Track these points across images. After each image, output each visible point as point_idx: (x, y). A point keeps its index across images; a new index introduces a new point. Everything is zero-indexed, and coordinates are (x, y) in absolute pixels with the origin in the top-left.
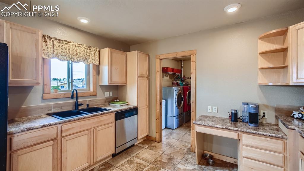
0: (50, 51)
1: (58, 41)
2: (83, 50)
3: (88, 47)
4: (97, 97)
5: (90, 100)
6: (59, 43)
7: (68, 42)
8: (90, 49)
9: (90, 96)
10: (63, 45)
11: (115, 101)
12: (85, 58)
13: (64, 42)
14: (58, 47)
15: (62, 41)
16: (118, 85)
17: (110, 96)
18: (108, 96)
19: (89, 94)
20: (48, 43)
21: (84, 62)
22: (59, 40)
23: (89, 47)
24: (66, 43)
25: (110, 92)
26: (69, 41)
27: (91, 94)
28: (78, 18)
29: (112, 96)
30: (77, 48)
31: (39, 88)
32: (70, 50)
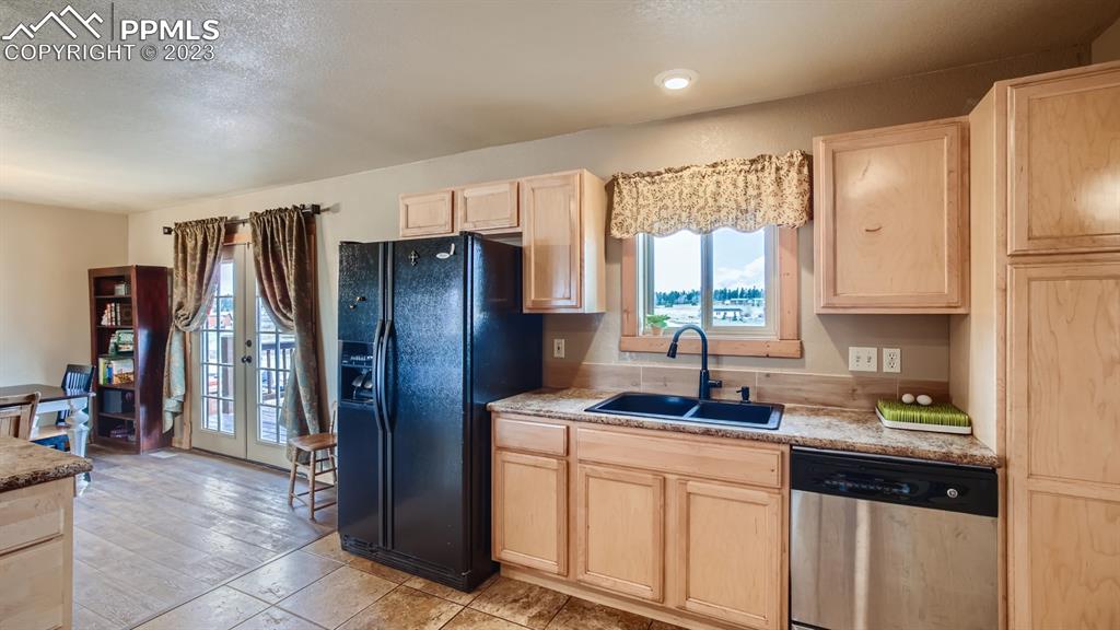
0: (630, 215)
1: (647, 179)
2: (729, 181)
3: (747, 162)
4: (803, 366)
5: (768, 375)
6: (653, 183)
7: (677, 172)
8: (760, 167)
9: (768, 356)
10: (663, 185)
11: (907, 398)
12: (738, 207)
13: (667, 176)
14: (651, 197)
15: (659, 174)
16: (949, 315)
17: (886, 369)
18: (873, 368)
19: (762, 351)
20: (625, 192)
21: (734, 225)
22: (649, 174)
23: (753, 162)
24: (670, 175)
25: (886, 352)
26: (677, 167)
27: (773, 351)
28: (657, 81)
29: (897, 369)
30: (706, 180)
31: (614, 321)
32: (684, 194)
